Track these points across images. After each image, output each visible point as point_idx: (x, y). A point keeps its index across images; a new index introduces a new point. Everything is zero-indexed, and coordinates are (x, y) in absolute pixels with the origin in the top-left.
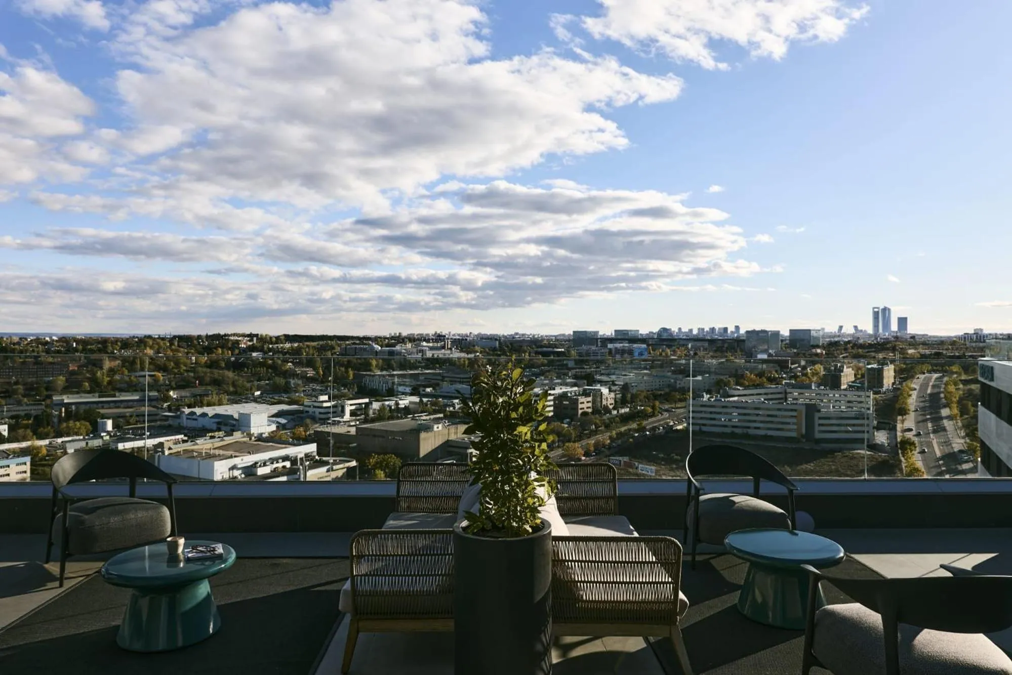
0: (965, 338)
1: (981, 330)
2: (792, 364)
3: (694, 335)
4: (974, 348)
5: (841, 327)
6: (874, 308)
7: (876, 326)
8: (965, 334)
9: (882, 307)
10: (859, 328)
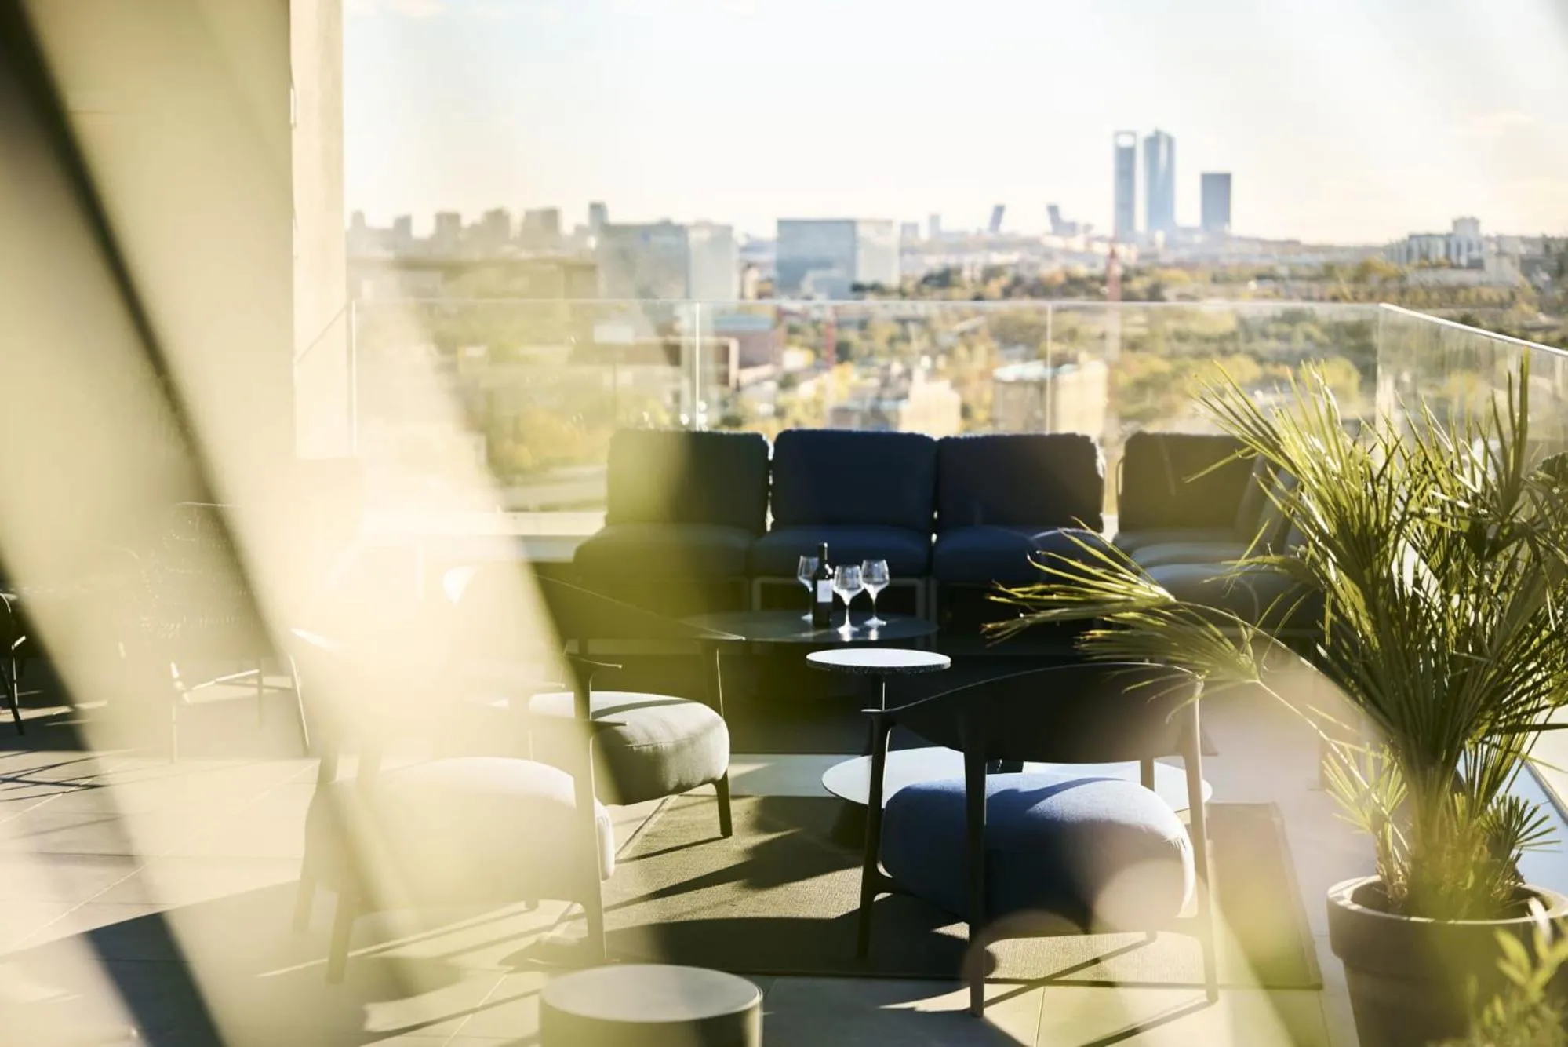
0: (1409, 251)
1: (1474, 222)
2: (744, 364)
3: (421, 243)
4: (1428, 291)
5: (999, 211)
6: (1117, 134)
7: (1125, 205)
8: (1412, 237)
9: (1146, 132)
10: (1066, 215)
